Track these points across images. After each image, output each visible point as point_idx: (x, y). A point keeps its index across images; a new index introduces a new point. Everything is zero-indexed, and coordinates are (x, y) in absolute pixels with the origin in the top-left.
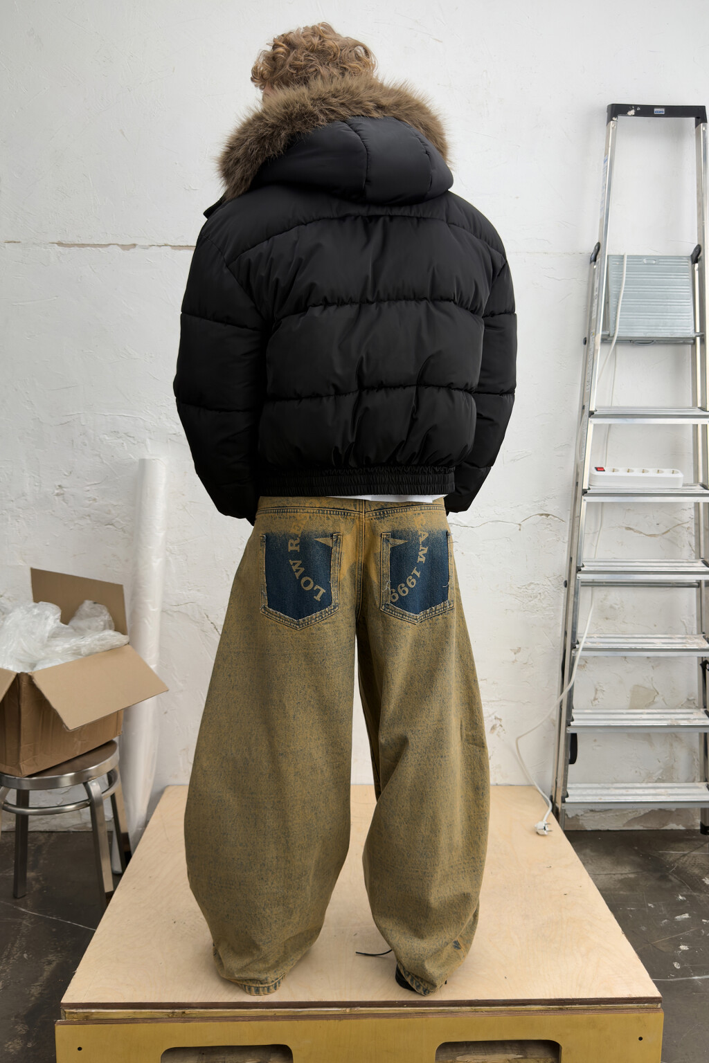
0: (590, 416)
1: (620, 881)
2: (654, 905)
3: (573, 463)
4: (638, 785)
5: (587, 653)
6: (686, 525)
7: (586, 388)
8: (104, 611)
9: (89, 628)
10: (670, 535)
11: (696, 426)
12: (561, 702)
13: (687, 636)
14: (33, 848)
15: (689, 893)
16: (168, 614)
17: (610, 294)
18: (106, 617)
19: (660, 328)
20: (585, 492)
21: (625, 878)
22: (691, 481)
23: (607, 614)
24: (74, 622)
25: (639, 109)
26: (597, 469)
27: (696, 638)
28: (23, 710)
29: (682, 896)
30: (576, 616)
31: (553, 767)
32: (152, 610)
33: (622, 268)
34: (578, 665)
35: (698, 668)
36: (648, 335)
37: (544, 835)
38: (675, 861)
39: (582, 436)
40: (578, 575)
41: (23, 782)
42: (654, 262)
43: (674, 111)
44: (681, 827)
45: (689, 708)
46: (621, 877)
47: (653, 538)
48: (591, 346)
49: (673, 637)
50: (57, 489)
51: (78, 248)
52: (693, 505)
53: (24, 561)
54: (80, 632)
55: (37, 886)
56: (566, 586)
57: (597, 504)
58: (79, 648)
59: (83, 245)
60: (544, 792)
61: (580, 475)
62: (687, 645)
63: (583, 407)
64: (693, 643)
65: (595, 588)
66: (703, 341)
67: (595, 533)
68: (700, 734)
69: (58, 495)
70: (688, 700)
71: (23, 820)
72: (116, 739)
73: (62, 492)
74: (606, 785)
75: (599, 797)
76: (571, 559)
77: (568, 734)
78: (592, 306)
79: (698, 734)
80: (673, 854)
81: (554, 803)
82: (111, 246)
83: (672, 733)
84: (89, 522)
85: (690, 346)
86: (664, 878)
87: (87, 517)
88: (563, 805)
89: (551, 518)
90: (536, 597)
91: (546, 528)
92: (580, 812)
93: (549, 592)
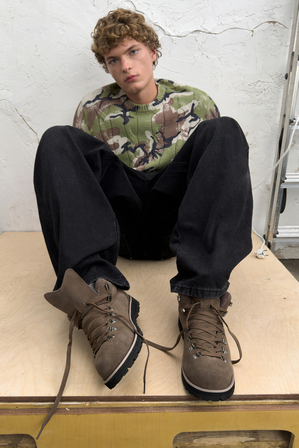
12: (277, 168)
56: (286, 78)
77: (282, 189)
81: (266, 240)
88: (274, 239)
89: (277, 25)
90: (262, 92)
91: (272, 34)
92: (281, 247)
93: (271, 88)
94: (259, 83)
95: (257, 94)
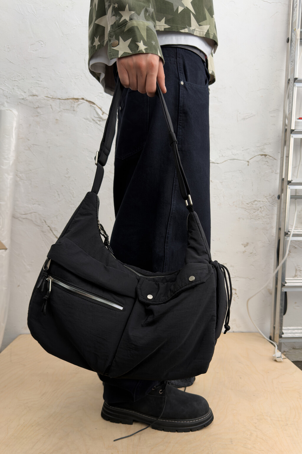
0: (294, 82)
5: (295, 238)
20: (292, 132)
26: (300, 118)
31: (271, 319)
56: (279, 199)
60: (265, 335)
77: (283, 291)
88: (280, 339)
90: (258, 210)
91: (264, 164)
93: (266, 206)
94: (256, 202)
95: (255, 211)
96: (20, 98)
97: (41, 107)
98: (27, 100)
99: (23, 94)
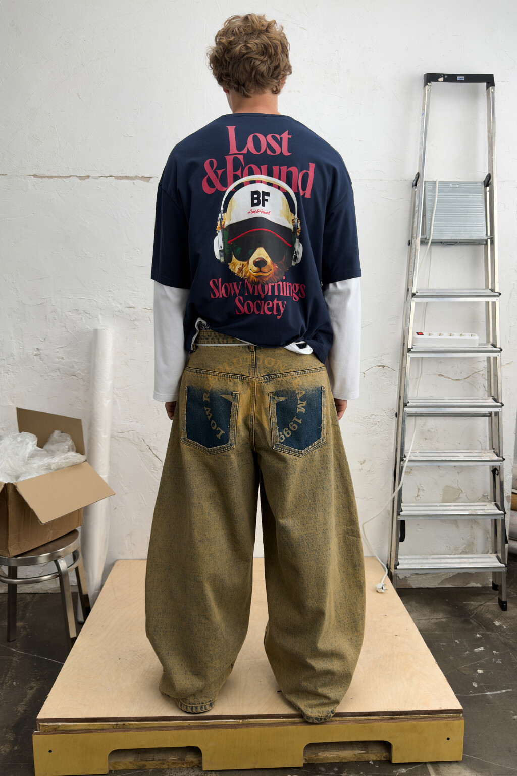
0: (412, 297)
1: (436, 624)
2: (459, 641)
3: (401, 330)
4: (448, 556)
5: (411, 464)
6: (481, 373)
7: (410, 276)
8: (68, 438)
9: (58, 451)
10: (469, 379)
11: (487, 303)
12: (394, 498)
13: (483, 451)
14: (22, 605)
15: (484, 632)
16: (115, 439)
17: (427, 209)
18: (70, 442)
19: (462, 233)
20: (409, 350)
21: (440, 622)
22: (485, 342)
23: (426, 436)
24: (47, 446)
25: (446, 77)
26: (418, 334)
27: (488, 452)
28: (10, 509)
29: (479, 634)
30: (404, 438)
31: (389, 544)
32: (104, 436)
33: (435, 190)
34: (406, 472)
35: (490, 473)
36: (453, 239)
37: (382, 593)
38: (474, 610)
39: (407, 310)
40: (405, 409)
41: (11, 561)
42: (458, 186)
43: (471, 78)
44: (479, 585)
45: (484, 501)
46: (437, 621)
47: (458, 382)
48: (414, 246)
49: (472, 451)
50: (36, 351)
51: (48, 179)
52: (486, 359)
53: (13, 402)
54: (51, 453)
55: (24, 633)
56: (396, 417)
57: (418, 358)
58: (50, 465)
59: (52, 177)
60: (382, 561)
61: (406, 338)
62: (482, 457)
63: (408, 290)
64: (487, 456)
65: (417, 418)
66: (492, 242)
67: (417, 379)
68: (492, 520)
69: (36, 355)
70: (483, 495)
71: (13, 587)
72: (79, 529)
73: (39, 353)
74: (426, 557)
75: (421, 565)
76: (400, 397)
77: (399, 520)
78: (413, 218)
79: (490, 520)
80: (473, 604)
81: (389, 569)
82: (71, 177)
83: (472, 519)
84: (59, 374)
85: (483, 246)
86: (466, 621)
87: (57, 371)
88: (396, 571)
89: (386, 369)
90: (376, 424)
91: (382, 376)
92: (408, 576)
94: (373, 417)
95: (372, 426)
96: (116, 310)
97: (138, 320)
98: (123, 312)
99: (119, 306)
